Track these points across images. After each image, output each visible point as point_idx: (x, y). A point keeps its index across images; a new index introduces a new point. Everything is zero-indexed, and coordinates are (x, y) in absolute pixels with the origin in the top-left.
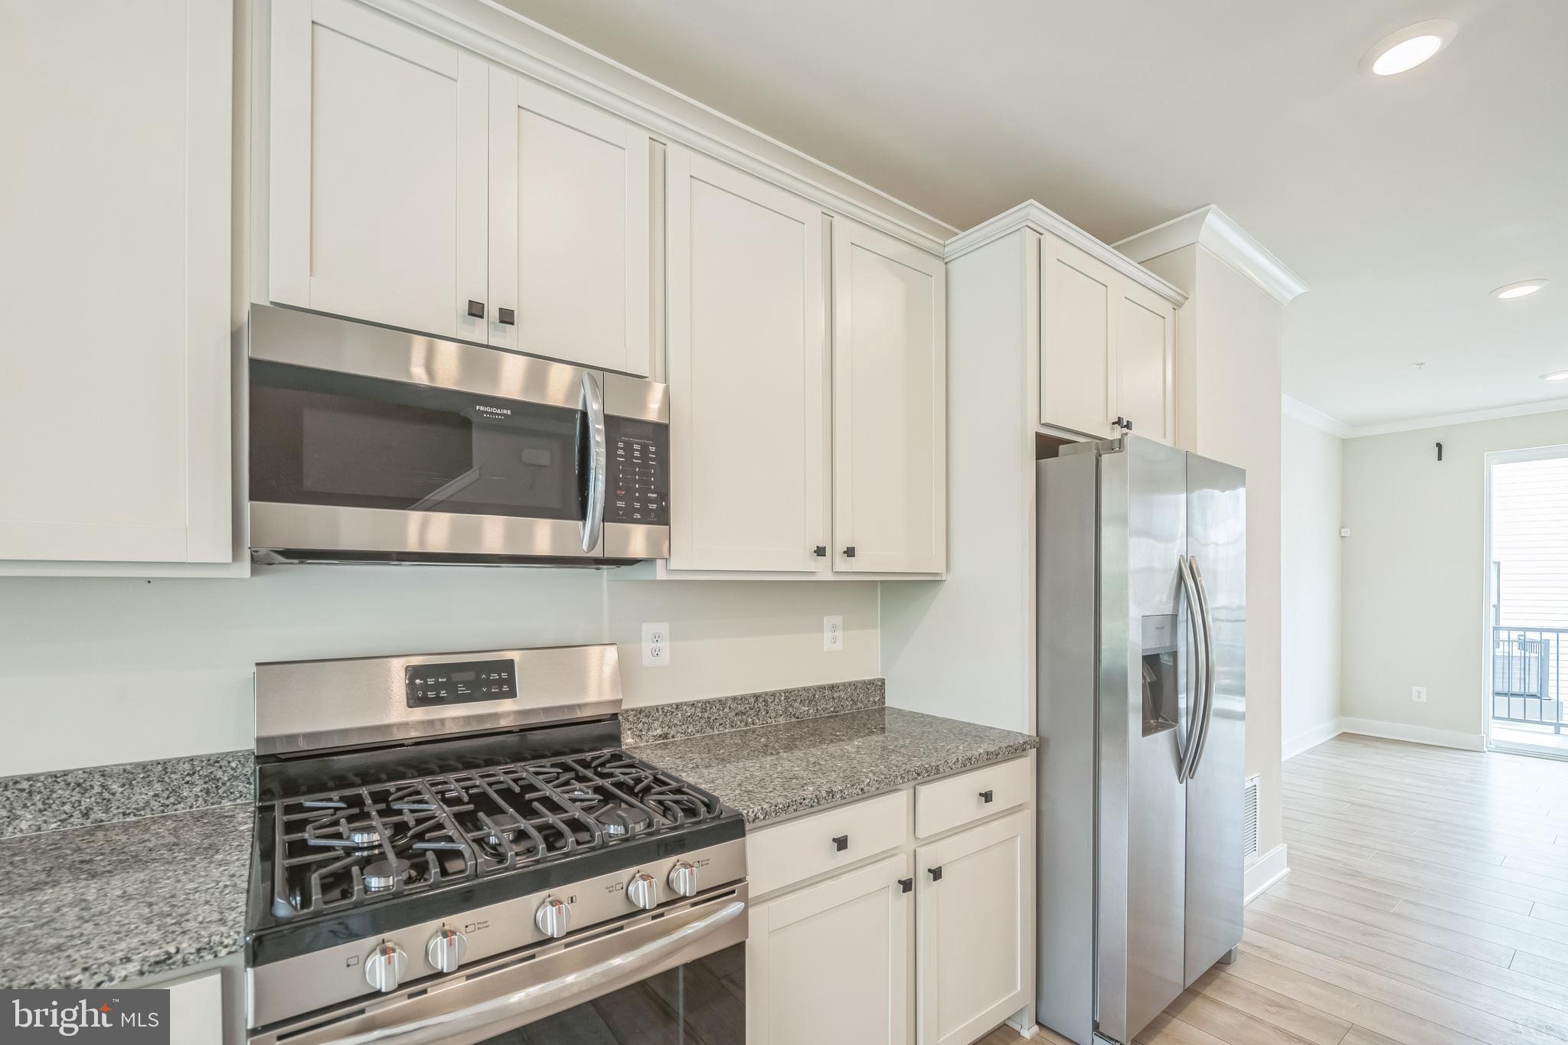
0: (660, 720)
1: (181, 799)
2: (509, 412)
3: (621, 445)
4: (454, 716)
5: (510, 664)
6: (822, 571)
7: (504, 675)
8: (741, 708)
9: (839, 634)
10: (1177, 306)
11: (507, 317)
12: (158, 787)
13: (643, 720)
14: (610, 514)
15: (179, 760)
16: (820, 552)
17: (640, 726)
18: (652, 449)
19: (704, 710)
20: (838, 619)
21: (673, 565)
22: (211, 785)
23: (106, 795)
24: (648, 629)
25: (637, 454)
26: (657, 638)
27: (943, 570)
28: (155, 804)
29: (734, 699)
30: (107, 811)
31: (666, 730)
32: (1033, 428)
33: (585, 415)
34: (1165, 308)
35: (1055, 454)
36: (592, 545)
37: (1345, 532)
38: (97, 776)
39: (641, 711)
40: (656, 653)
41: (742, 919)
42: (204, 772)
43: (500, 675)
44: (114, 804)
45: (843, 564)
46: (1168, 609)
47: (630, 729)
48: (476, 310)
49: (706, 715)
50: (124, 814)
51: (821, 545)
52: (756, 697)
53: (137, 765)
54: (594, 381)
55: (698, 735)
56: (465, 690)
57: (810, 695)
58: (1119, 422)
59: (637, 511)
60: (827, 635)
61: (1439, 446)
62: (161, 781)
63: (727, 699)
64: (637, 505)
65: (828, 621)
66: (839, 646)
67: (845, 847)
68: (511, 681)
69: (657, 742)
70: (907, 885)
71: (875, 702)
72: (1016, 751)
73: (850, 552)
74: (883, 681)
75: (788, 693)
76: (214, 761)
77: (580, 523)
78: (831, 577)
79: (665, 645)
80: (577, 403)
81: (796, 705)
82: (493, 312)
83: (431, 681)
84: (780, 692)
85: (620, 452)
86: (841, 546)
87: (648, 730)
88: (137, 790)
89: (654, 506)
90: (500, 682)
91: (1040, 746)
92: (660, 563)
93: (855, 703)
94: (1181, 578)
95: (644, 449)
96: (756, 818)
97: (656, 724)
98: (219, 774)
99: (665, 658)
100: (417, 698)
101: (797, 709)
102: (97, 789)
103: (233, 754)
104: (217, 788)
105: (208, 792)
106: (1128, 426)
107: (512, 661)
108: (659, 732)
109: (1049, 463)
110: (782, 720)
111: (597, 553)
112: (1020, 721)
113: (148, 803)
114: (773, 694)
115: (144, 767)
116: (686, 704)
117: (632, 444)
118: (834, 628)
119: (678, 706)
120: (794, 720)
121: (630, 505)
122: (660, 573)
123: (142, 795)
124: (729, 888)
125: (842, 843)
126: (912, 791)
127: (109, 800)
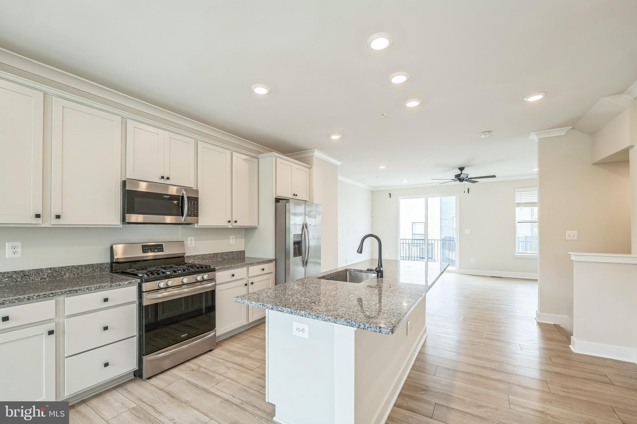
1: (95, 272)
2: (169, 197)
3: (189, 202)
4: (150, 255)
5: (162, 245)
6: (230, 225)
7: (161, 247)
8: (211, 256)
9: (234, 240)
10: (310, 168)
11: (168, 178)
12: (91, 269)
14: (188, 215)
15: (95, 264)
16: (229, 222)
17: (188, 259)
18: (195, 202)
19: (202, 256)
20: (234, 237)
21: (199, 224)
22: (101, 269)
23: (82, 270)
24: (189, 238)
25: (192, 203)
26: (191, 240)
27: (257, 225)
28: (91, 273)
29: (209, 254)
30: (82, 273)
31: (194, 261)
32: (274, 196)
33: (183, 197)
34: (307, 170)
35: (279, 202)
36: (184, 221)
37: (373, 215)
38: (80, 267)
39: (188, 256)
40: (191, 244)
41: (215, 285)
42: (100, 266)
44: (83, 272)
45: (234, 224)
46: (300, 233)
48: (163, 177)
49: (203, 257)
50: (85, 274)
51: (229, 220)
52: (214, 254)
53: (87, 265)
54: (184, 189)
55: (201, 262)
56: (153, 250)
57: (227, 254)
58: (294, 195)
59: (192, 214)
60: (231, 240)
61: (389, 194)
62: (92, 268)
63: (207, 254)
64: (193, 213)
65: (231, 237)
66: (234, 243)
67: (234, 276)
68: (162, 248)
70: (246, 285)
71: (242, 256)
72: (270, 261)
73: (236, 222)
74: (244, 251)
75: (222, 253)
76: (102, 264)
77: (182, 217)
78: (232, 227)
79: (193, 242)
80: (181, 194)
81: (223, 256)
82: (165, 177)
83: (147, 248)
84: (220, 253)
85: (189, 203)
86: (234, 220)
88: (87, 269)
89: (196, 213)
90: (160, 249)
91: (276, 260)
92: (196, 224)
93: (238, 256)
94: (303, 227)
95: (194, 203)
96: (217, 269)
97: (191, 259)
98: (103, 267)
99: (193, 245)
100: (144, 252)
101: (224, 257)
102: (80, 269)
103: (105, 263)
104: (102, 270)
105: (100, 271)
106: (296, 195)
107: (162, 244)
108: (192, 261)
109: (278, 204)
110: (220, 259)
111: (185, 223)
112: (272, 256)
113: (89, 272)
114: (218, 253)
115: (89, 265)
116: (198, 255)
117: (191, 201)
118: (233, 238)
119: (196, 255)
120: (223, 259)
121: (191, 213)
122: (196, 226)
123: (88, 271)
124: (212, 280)
125: (233, 275)
126: (247, 268)
127: (82, 271)
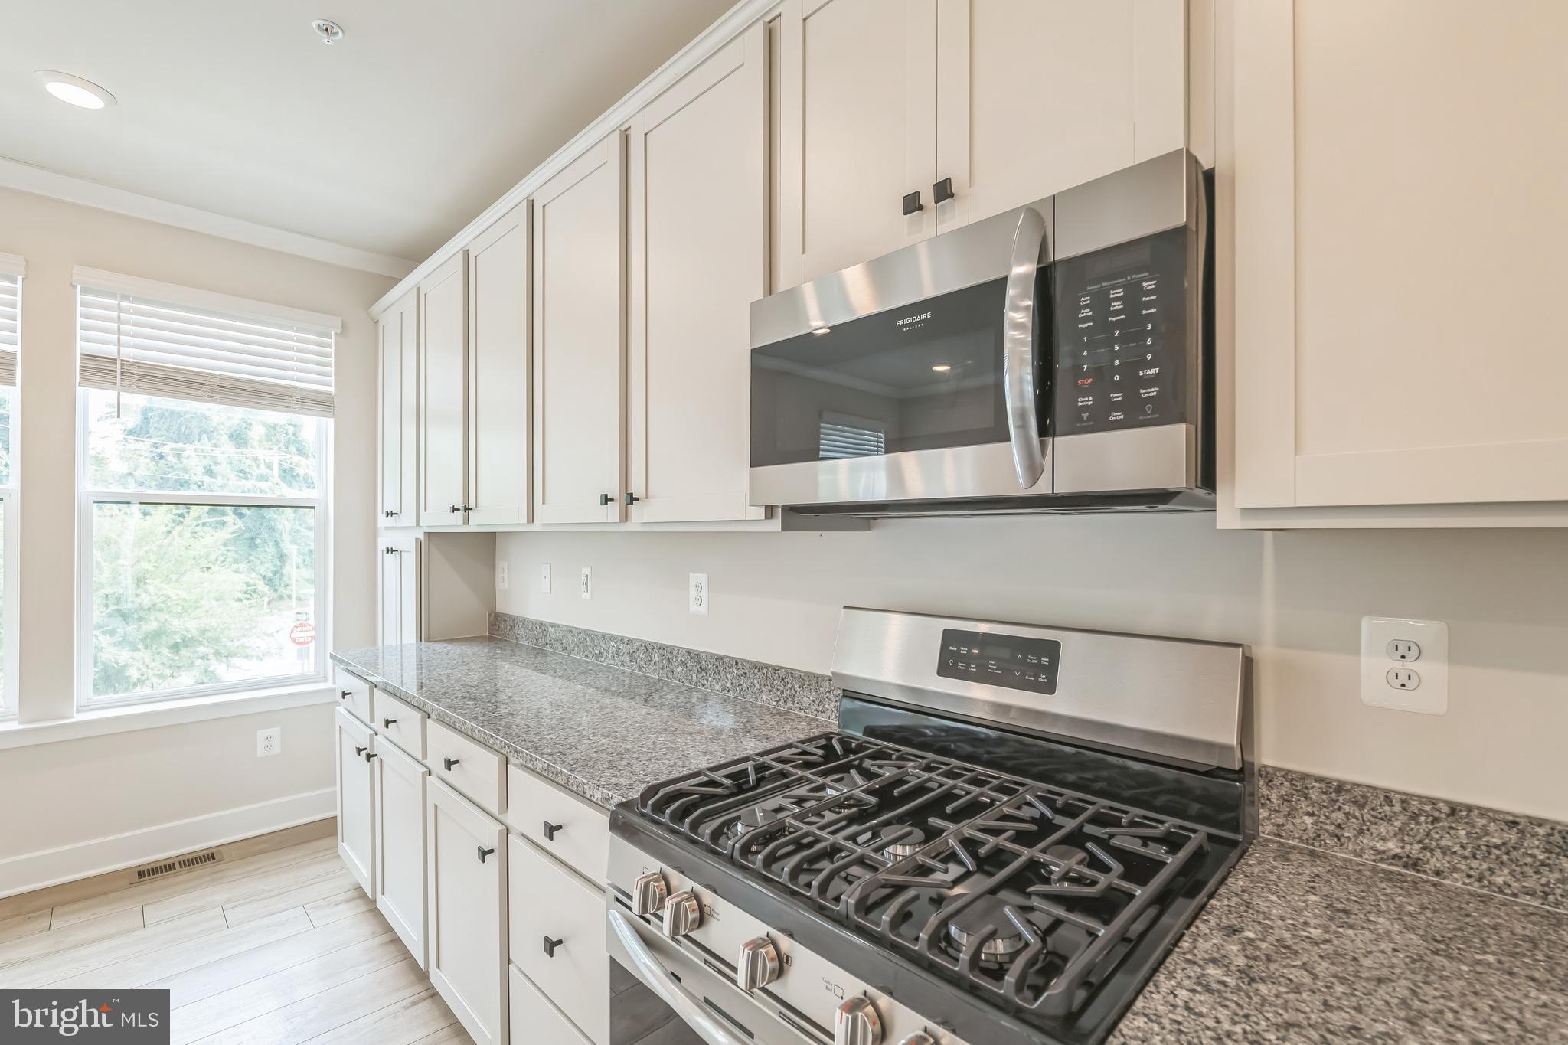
0: (1397, 824)
2: (929, 316)
7: (1045, 660)
11: (943, 191)
13: (1347, 808)
17: (1339, 817)
25: (1118, 306)
26: (1402, 652)
31: (1414, 850)
36: (1033, 477)
40: (1399, 682)
43: (1039, 660)
47: (1312, 814)
48: (912, 204)
56: (996, 669)
59: (1117, 407)
64: (1117, 396)
68: (1052, 670)
69: (1384, 866)
87: (1361, 832)
89: (1154, 391)
90: (1037, 670)
97: (1386, 829)
100: (947, 667)
108: (1393, 846)
111: (1042, 488)
117: (1108, 291)
119: (1457, 811)
121: (1103, 400)
122: (1226, 516)
127: (794, 696)
